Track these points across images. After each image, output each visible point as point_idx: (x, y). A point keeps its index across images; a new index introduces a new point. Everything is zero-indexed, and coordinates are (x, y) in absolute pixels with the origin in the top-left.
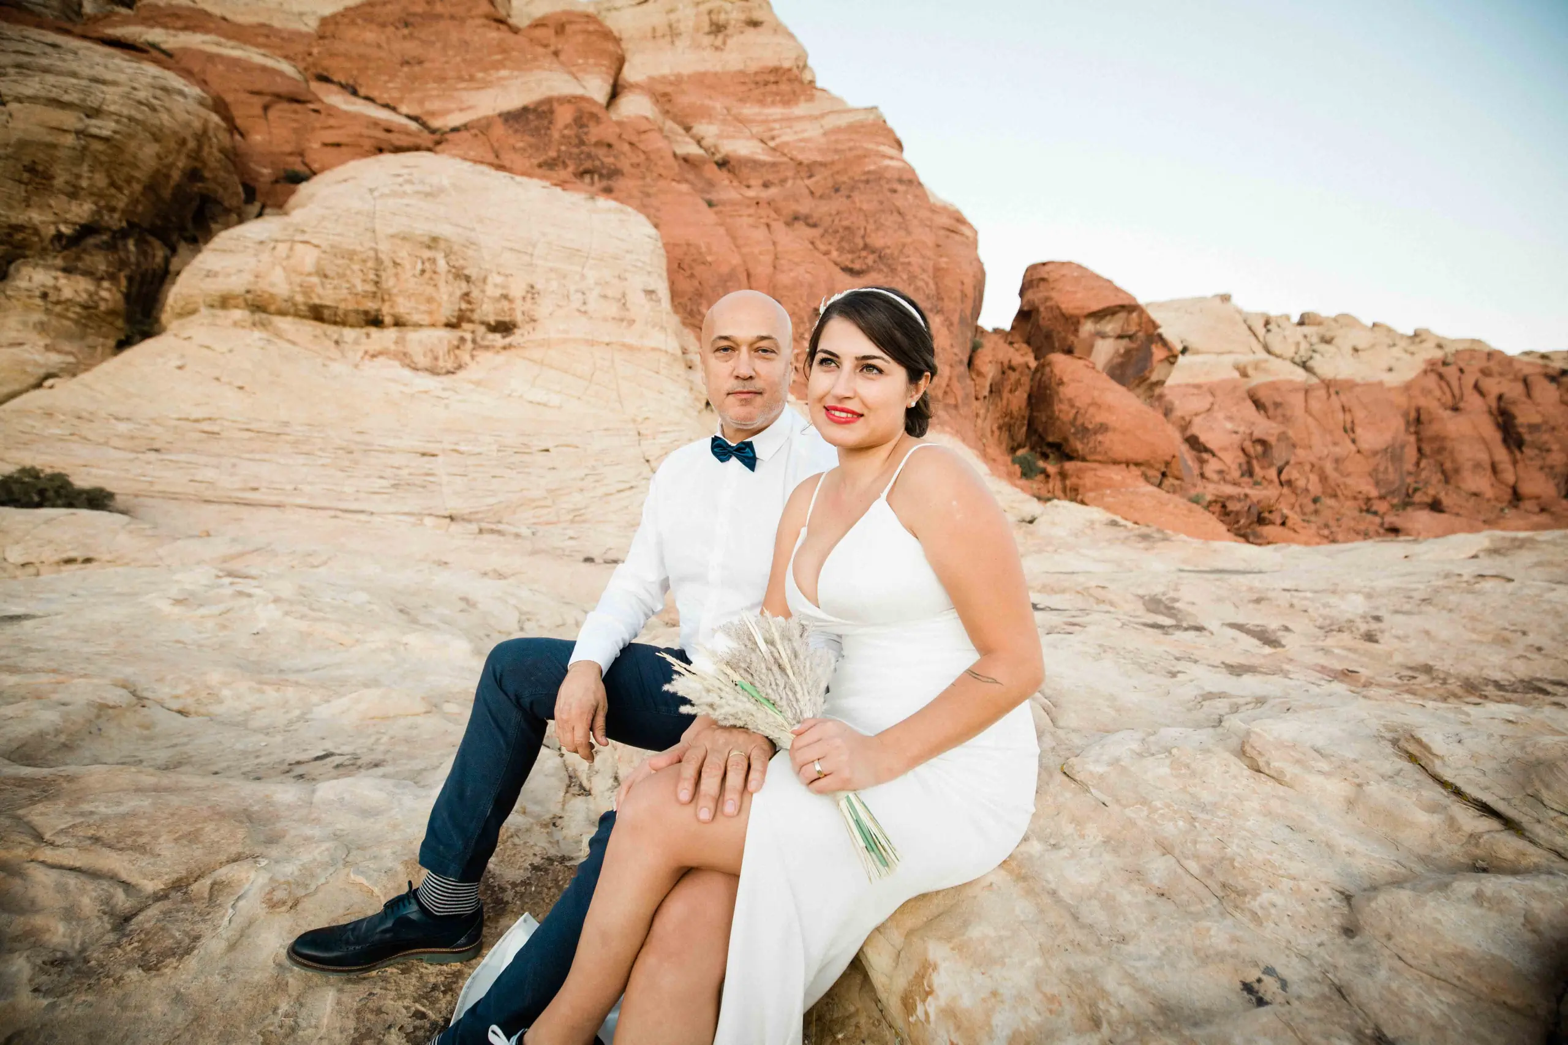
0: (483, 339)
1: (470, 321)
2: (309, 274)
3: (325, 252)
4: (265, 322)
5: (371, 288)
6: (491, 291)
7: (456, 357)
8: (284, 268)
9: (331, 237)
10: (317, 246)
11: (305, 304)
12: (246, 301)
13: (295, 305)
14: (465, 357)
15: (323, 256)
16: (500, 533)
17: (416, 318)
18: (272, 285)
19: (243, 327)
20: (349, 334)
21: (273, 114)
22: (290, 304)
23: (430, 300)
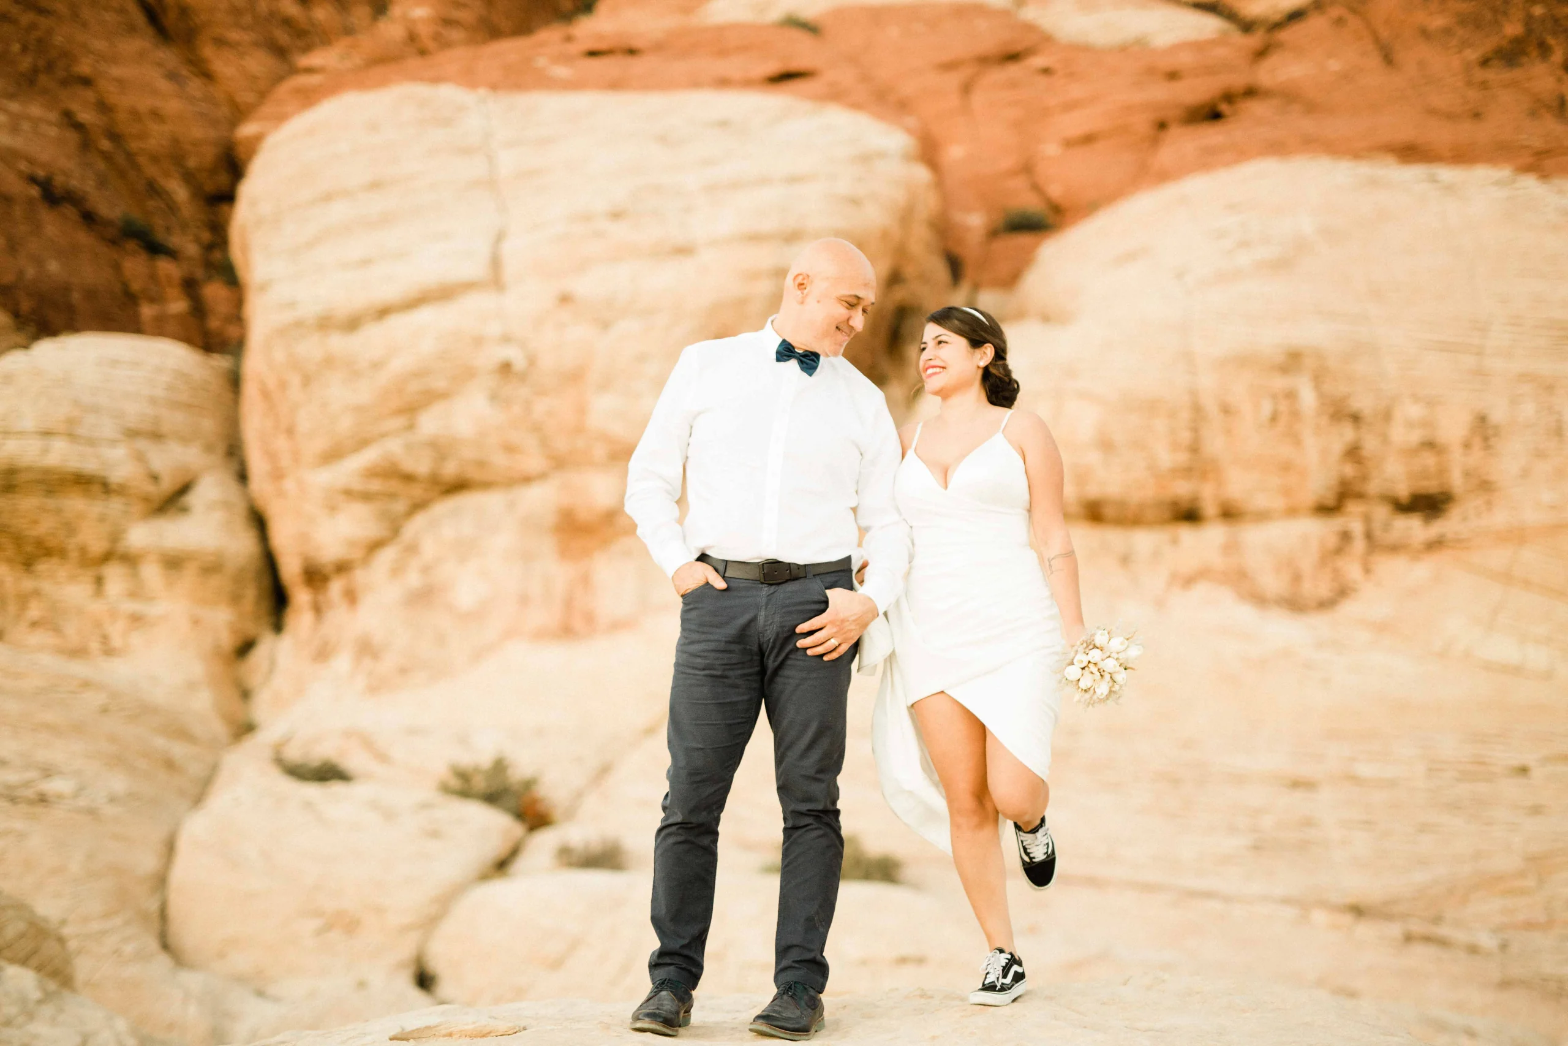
0: (1387, 527)
1: (1360, 496)
3: (1110, 407)
5: (1182, 458)
6: (1401, 435)
7: (1336, 571)
10: (1097, 398)
11: (1079, 500)
14: (1352, 569)
15: (1109, 414)
16: (1442, 943)
17: (1261, 501)
20: (1144, 540)
21: (978, 99)
23: (1286, 467)
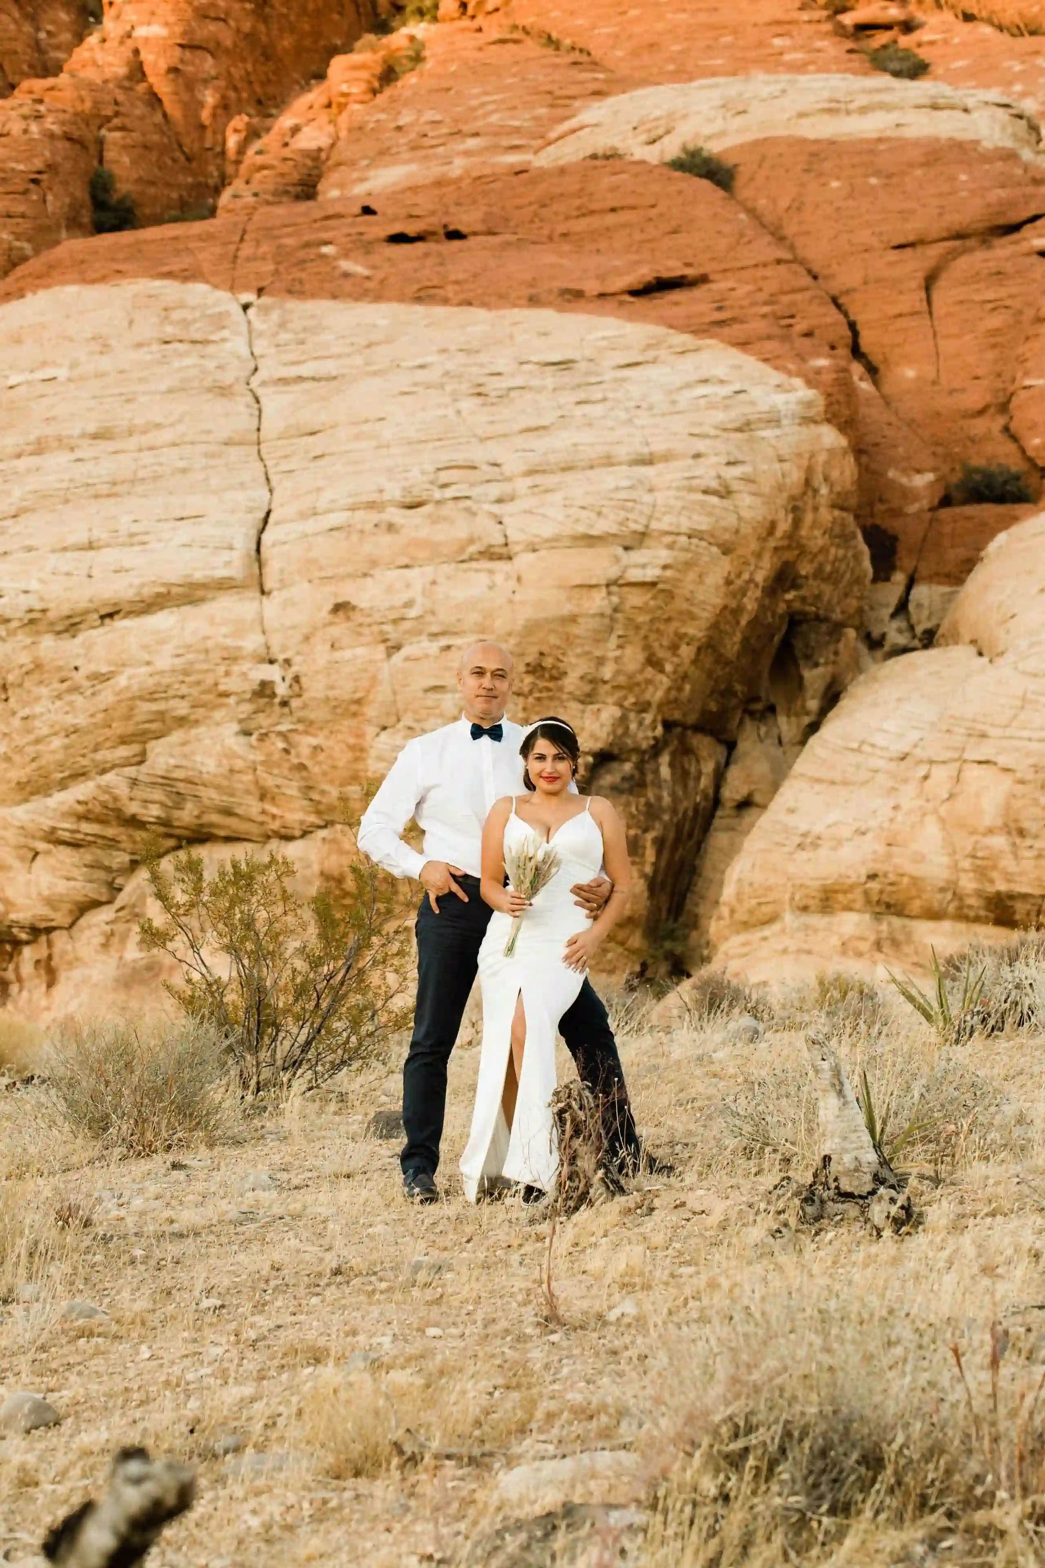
2: (990, 831)
3: (1022, 782)
4: (901, 937)
8: (942, 821)
9: (1035, 746)
10: (1007, 770)
11: (979, 893)
12: (866, 893)
13: (957, 896)
15: (1020, 789)
18: (920, 858)
19: (859, 954)
22: (949, 896)
